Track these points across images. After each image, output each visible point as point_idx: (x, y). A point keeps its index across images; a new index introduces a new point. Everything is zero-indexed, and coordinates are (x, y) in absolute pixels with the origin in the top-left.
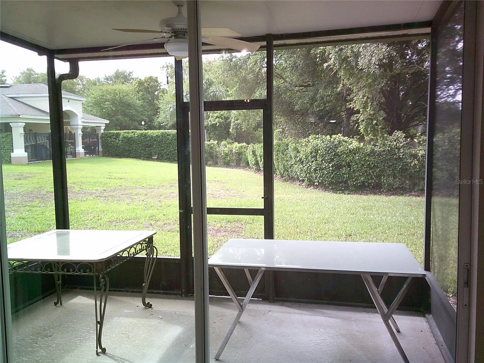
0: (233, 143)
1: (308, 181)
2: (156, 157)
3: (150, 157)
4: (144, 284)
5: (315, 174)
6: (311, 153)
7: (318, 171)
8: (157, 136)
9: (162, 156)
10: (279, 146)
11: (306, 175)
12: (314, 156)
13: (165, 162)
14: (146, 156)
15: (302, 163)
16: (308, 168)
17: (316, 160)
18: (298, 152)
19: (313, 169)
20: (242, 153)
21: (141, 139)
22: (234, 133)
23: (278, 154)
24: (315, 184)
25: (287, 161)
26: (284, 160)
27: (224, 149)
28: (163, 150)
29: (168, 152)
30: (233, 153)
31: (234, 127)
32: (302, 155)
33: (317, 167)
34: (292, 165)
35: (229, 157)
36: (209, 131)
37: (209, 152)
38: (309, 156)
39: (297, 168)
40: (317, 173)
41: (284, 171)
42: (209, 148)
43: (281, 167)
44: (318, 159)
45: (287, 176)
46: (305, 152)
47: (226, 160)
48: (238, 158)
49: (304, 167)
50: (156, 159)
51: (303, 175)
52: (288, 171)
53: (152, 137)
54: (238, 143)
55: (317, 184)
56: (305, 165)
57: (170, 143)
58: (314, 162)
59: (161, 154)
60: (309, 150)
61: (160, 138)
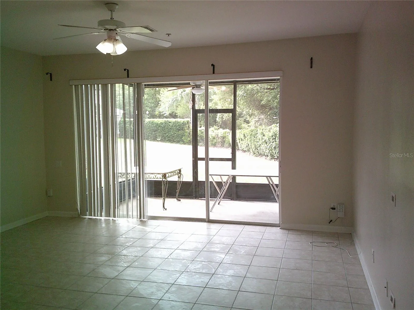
0: (219, 129)
1: (271, 155)
2: (160, 139)
3: (155, 139)
4: (177, 191)
5: (275, 150)
6: (272, 136)
7: (277, 149)
8: (161, 123)
9: (165, 138)
10: (252, 132)
11: (269, 151)
12: (274, 139)
13: (166, 143)
14: (153, 138)
15: (267, 143)
16: (270, 147)
17: (275, 141)
18: (264, 136)
19: (273, 147)
20: (225, 137)
21: (150, 126)
22: (220, 122)
23: (251, 137)
24: (275, 157)
25: (257, 142)
26: (255, 142)
27: (212, 134)
28: (165, 134)
29: (169, 135)
30: (219, 137)
31: (220, 116)
32: (266, 138)
33: (276, 146)
34: (260, 145)
35: (215, 140)
36: (200, 120)
37: (200, 136)
38: (271, 138)
39: (263, 147)
40: (276, 150)
41: (255, 150)
42: (200, 132)
43: (253, 146)
44: (276, 141)
45: (257, 153)
46: (268, 136)
47: (213, 142)
48: (223, 140)
49: (267, 146)
50: (160, 140)
51: (267, 151)
52: (257, 149)
53: (157, 124)
54: (223, 129)
55: (277, 157)
56: (268, 145)
57: (171, 129)
58: (274, 142)
59: (164, 137)
60: (271, 134)
61: (163, 124)
